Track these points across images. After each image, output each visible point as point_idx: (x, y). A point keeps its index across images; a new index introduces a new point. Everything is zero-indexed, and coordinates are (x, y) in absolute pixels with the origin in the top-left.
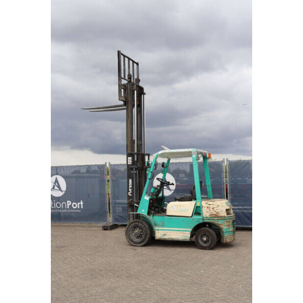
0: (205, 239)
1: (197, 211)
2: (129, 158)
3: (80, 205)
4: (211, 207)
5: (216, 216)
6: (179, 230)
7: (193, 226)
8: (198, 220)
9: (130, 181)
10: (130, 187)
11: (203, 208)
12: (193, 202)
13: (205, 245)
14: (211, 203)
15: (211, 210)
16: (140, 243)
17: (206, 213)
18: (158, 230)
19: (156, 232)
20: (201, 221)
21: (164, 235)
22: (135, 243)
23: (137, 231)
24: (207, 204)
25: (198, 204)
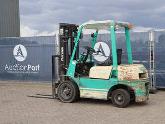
0: (119, 98)
1: (113, 75)
2: (61, 29)
3: (37, 68)
4: (125, 71)
5: (129, 79)
6: (99, 91)
7: (110, 87)
8: (114, 82)
9: (62, 48)
10: (62, 53)
11: (118, 72)
12: (110, 67)
13: (120, 103)
14: (125, 68)
15: (125, 74)
16: (68, 100)
17: (120, 76)
18: (82, 90)
19: (81, 91)
20: (117, 83)
21: (87, 94)
22: (65, 100)
23: (66, 90)
24: (121, 68)
25: (114, 69)
